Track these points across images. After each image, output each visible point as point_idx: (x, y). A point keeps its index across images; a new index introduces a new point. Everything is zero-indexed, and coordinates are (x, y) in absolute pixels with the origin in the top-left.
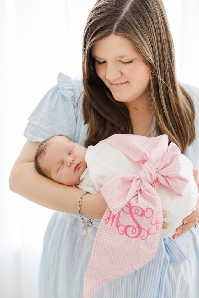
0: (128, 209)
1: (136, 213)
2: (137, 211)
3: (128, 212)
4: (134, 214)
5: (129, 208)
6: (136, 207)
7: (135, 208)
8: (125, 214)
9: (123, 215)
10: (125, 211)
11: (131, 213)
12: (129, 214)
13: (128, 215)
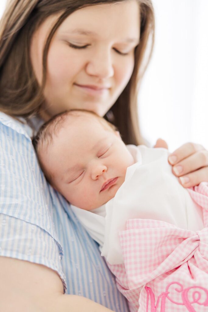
0: (180, 296)
1: (196, 301)
2: (197, 295)
3: (181, 301)
4: (192, 303)
5: (181, 293)
6: (195, 287)
7: (192, 290)
8: (175, 305)
9: (173, 308)
10: (175, 300)
11: (186, 302)
12: (183, 304)
13: (181, 307)
